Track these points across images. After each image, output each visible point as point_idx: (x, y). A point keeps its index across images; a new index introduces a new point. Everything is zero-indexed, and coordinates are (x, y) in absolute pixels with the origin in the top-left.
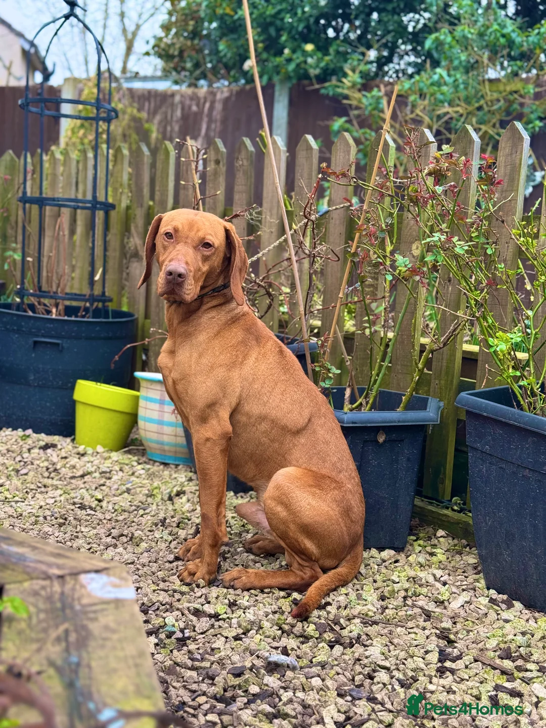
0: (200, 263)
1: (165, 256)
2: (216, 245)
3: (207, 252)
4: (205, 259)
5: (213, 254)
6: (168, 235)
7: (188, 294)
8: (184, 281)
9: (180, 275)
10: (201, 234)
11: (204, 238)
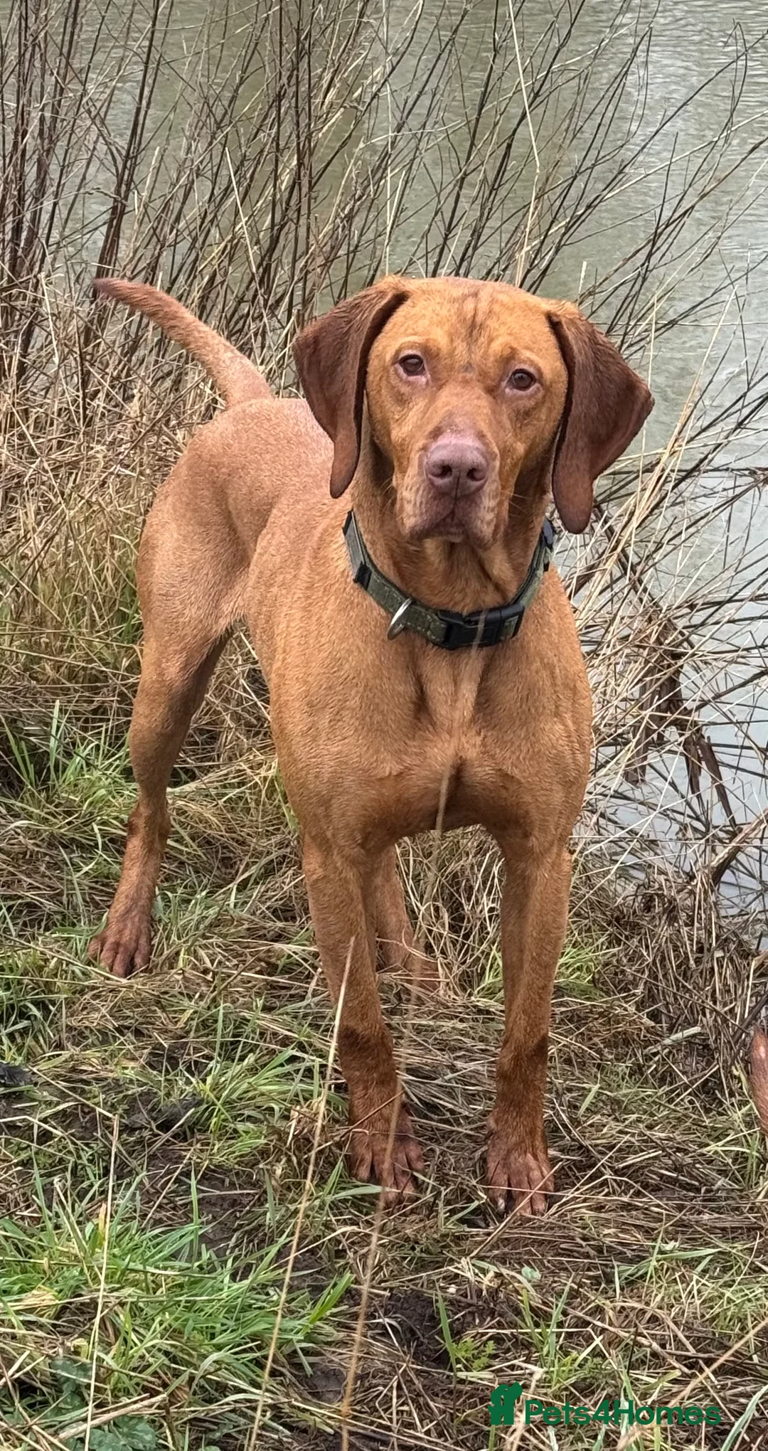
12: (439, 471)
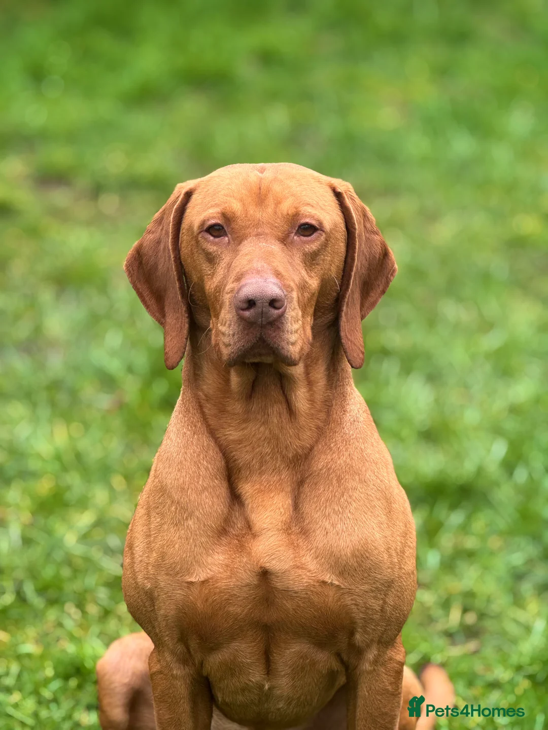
0: (304, 273)
1: (216, 280)
2: (327, 226)
3: (313, 244)
4: (311, 260)
5: (325, 245)
6: (214, 230)
7: (293, 344)
8: (281, 316)
9: (274, 303)
10: (287, 207)
11: (296, 215)
12: (245, 306)
